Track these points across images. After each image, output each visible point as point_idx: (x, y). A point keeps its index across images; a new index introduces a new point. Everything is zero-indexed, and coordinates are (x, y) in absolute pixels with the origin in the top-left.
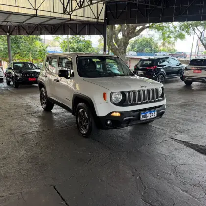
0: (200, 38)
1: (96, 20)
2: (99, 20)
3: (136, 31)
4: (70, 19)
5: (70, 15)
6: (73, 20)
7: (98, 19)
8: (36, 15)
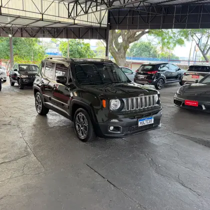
0: (198, 44)
1: (99, 25)
2: (102, 25)
3: (136, 35)
4: (75, 24)
5: (74, 19)
6: (77, 24)
7: (100, 24)
8: (42, 20)
